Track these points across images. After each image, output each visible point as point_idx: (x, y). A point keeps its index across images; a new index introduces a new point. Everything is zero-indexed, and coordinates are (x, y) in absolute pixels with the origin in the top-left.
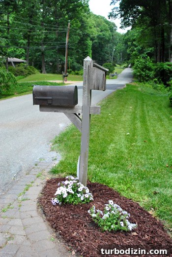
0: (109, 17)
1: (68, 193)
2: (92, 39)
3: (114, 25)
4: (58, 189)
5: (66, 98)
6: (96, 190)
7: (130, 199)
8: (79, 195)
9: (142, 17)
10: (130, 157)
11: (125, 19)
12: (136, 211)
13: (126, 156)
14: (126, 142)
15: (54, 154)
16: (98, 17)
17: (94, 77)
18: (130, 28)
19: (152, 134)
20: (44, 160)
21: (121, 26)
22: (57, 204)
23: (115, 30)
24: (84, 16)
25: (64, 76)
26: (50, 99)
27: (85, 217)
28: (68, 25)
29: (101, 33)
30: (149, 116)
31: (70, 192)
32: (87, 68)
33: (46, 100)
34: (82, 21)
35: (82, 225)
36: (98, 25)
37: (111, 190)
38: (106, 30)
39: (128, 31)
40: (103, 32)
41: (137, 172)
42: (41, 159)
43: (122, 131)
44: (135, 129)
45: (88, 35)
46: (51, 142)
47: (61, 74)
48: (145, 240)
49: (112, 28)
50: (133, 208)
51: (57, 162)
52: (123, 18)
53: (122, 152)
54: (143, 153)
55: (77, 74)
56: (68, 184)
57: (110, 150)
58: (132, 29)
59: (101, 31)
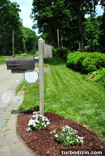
0: (33, 28)
1: (36, 123)
2: (25, 39)
3: (35, 32)
4: (29, 121)
5: (29, 64)
6: (49, 116)
7: (71, 120)
8: (43, 124)
9: (48, 28)
10: (60, 94)
11: (40, 29)
12: (77, 127)
13: (57, 94)
14: (54, 86)
15: (18, 97)
16: (27, 29)
17: (46, 50)
18: (42, 33)
19: (65, 81)
20: (13, 101)
21: (38, 32)
22: (30, 131)
23: (35, 34)
24: (21, 28)
25: (13, 57)
26: (19, 65)
27: (49, 137)
28: (13, 32)
29: (29, 36)
30: (59, 72)
31: (37, 122)
32: (41, 45)
33: (16, 66)
34: (19, 30)
35: (50, 144)
36: (27, 32)
37: (57, 115)
38: (31, 35)
39: (42, 35)
40: (30, 36)
41: (67, 102)
42: (11, 101)
43: (49, 81)
44: (56, 79)
45: (23, 37)
46: (14, 90)
47: (12, 55)
48: (91, 147)
49: (34, 33)
50: (75, 125)
51: (21, 102)
52: (39, 29)
53: (54, 92)
54: (65, 91)
55: (19, 55)
56: (35, 117)
57: (48, 91)
58: (43, 34)
59: (29, 35)
